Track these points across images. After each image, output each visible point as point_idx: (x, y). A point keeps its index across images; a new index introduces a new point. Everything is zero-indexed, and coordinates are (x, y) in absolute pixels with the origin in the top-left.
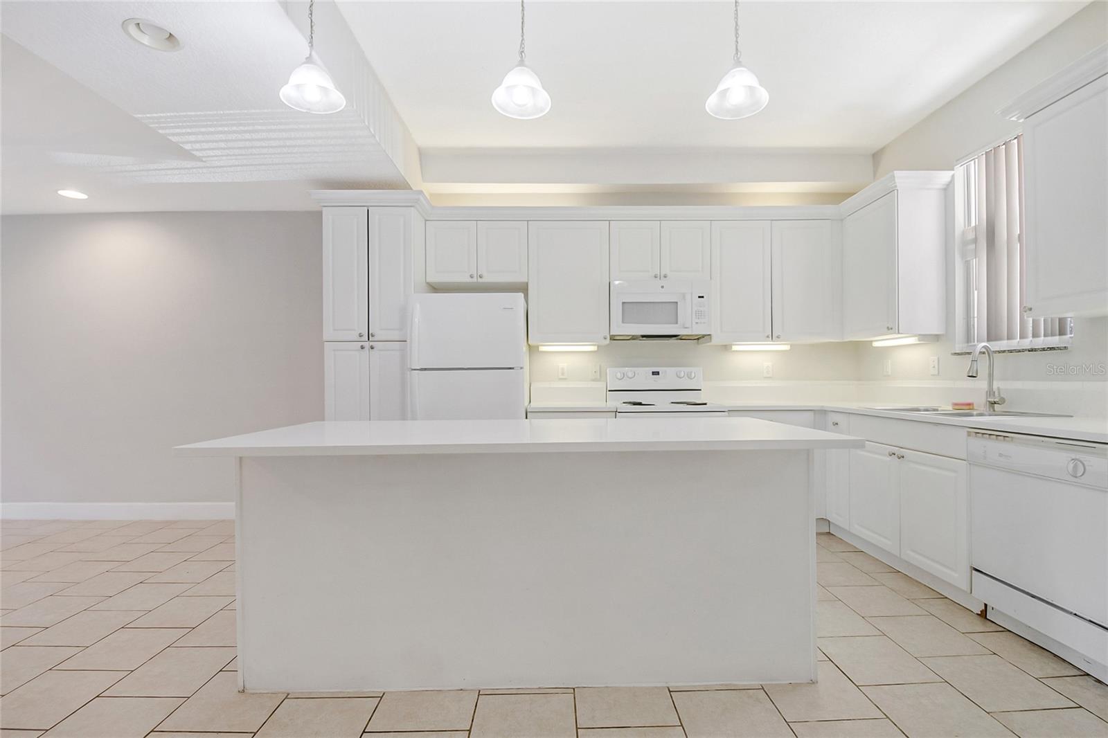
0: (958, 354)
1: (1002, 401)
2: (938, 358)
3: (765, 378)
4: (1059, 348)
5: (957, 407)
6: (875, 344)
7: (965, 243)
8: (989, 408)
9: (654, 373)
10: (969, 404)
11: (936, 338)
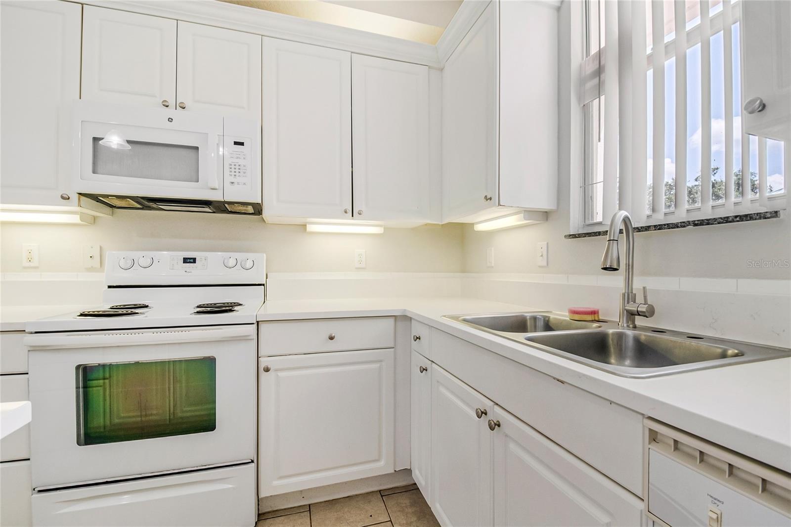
0: (574, 236)
1: (650, 313)
2: (548, 243)
3: (357, 268)
4: (761, 216)
5: (577, 317)
6: (479, 227)
7: (582, 81)
8: (627, 322)
9: (186, 260)
10: (594, 313)
11: (546, 215)
